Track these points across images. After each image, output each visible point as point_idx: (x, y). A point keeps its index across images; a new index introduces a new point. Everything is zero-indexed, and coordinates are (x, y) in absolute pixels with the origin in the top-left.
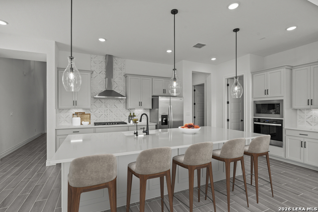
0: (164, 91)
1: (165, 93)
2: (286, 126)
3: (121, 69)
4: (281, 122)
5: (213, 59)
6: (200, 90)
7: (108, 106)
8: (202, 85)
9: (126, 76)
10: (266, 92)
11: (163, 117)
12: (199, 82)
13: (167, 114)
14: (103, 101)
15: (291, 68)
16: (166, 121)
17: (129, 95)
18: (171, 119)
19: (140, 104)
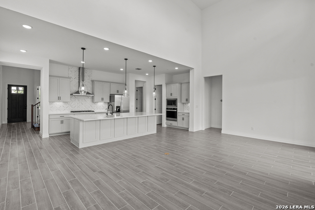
0: (118, 91)
1: (118, 93)
2: (178, 111)
3: (89, 76)
4: (176, 109)
5: (147, 74)
6: (140, 91)
7: (80, 100)
8: (142, 88)
9: (93, 81)
10: (171, 94)
11: (117, 107)
12: (140, 85)
13: (120, 105)
14: (77, 97)
15: (181, 84)
16: (119, 110)
17: (95, 93)
18: (122, 109)
19: (102, 99)
